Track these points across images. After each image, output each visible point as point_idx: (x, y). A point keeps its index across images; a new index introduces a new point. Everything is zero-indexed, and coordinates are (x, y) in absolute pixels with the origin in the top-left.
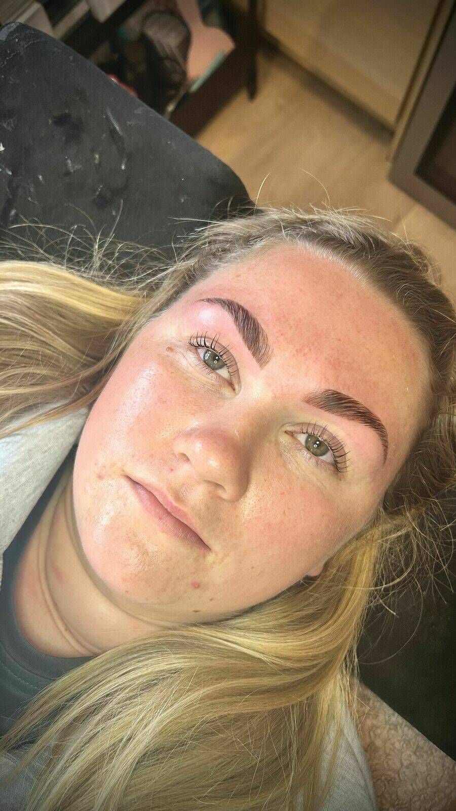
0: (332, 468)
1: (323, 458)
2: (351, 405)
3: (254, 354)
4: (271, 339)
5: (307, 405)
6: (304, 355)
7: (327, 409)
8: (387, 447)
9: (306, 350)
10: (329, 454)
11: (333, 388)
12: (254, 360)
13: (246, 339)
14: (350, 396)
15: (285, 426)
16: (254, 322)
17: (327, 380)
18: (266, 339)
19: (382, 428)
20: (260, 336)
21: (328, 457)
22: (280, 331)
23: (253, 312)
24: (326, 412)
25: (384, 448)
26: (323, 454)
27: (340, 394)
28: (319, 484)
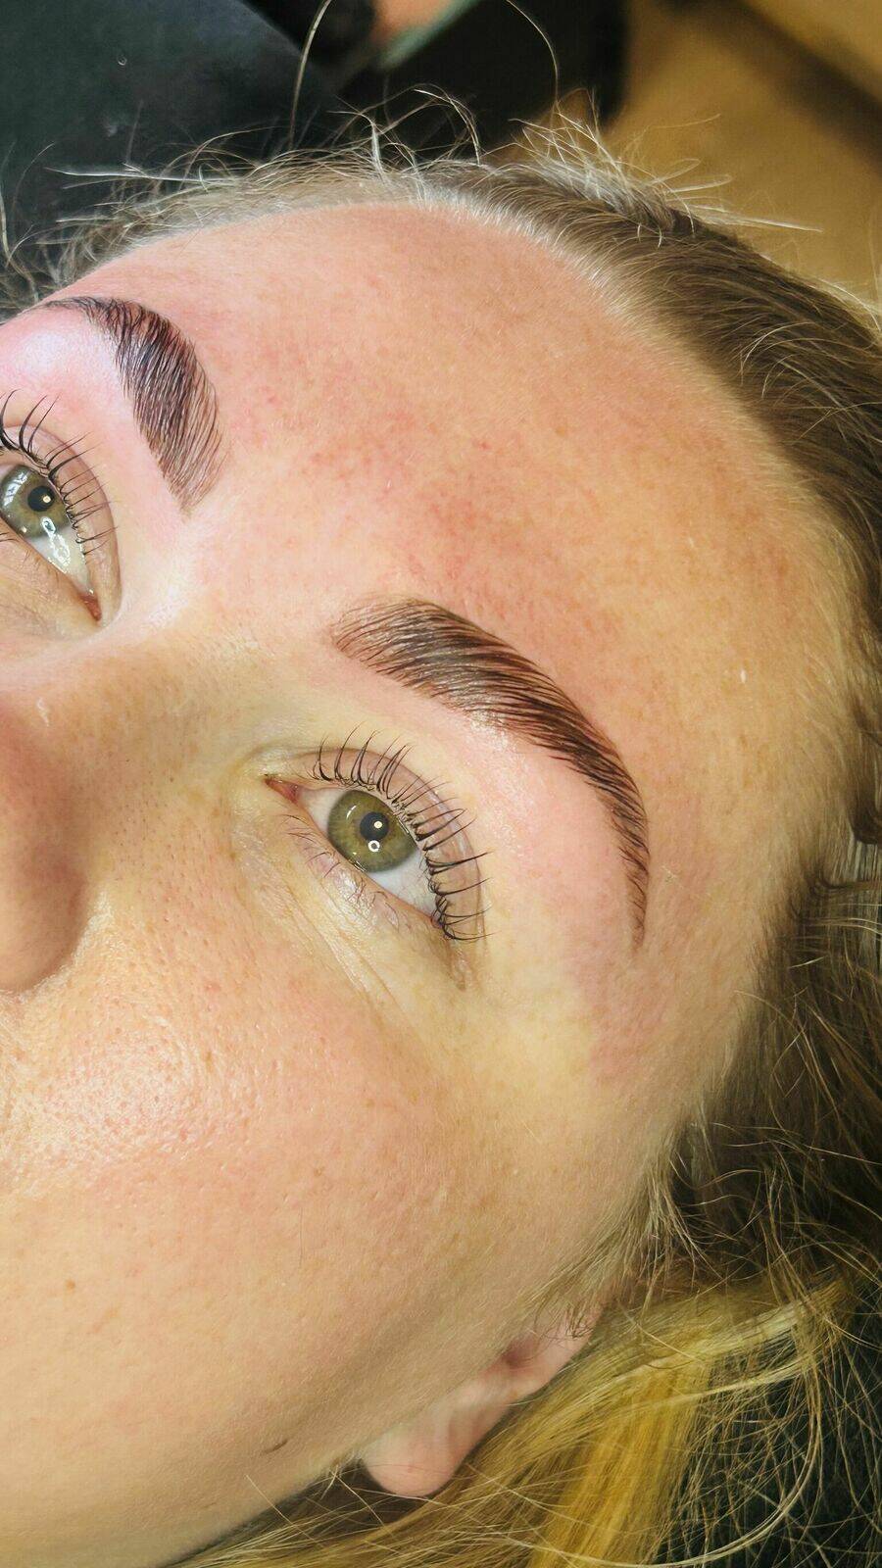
0: (425, 928)
1: (388, 880)
2: (503, 668)
3: (166, 465)
4: (228, 415)
5: (340, 657)
6: (342, 476)
7: (412, 678)
8: (642, 867)
9: (352, 460)
10: (415, 866)
11: (437, 596)
12: (164, 486)
13: (146, 412)
14: (502, 635)
15: (267, 756)
16: (182, 354)
17: (416, 569)
18: (211, 410)
19: (623, 785)
20: (195, 396)
21: (408, 881)
22: (267, 389)
23: (185, 329)
24: (410, 692)
25: (633, 867)
26: (390, 863)
27: (462, 621)
28: (366, 982)
